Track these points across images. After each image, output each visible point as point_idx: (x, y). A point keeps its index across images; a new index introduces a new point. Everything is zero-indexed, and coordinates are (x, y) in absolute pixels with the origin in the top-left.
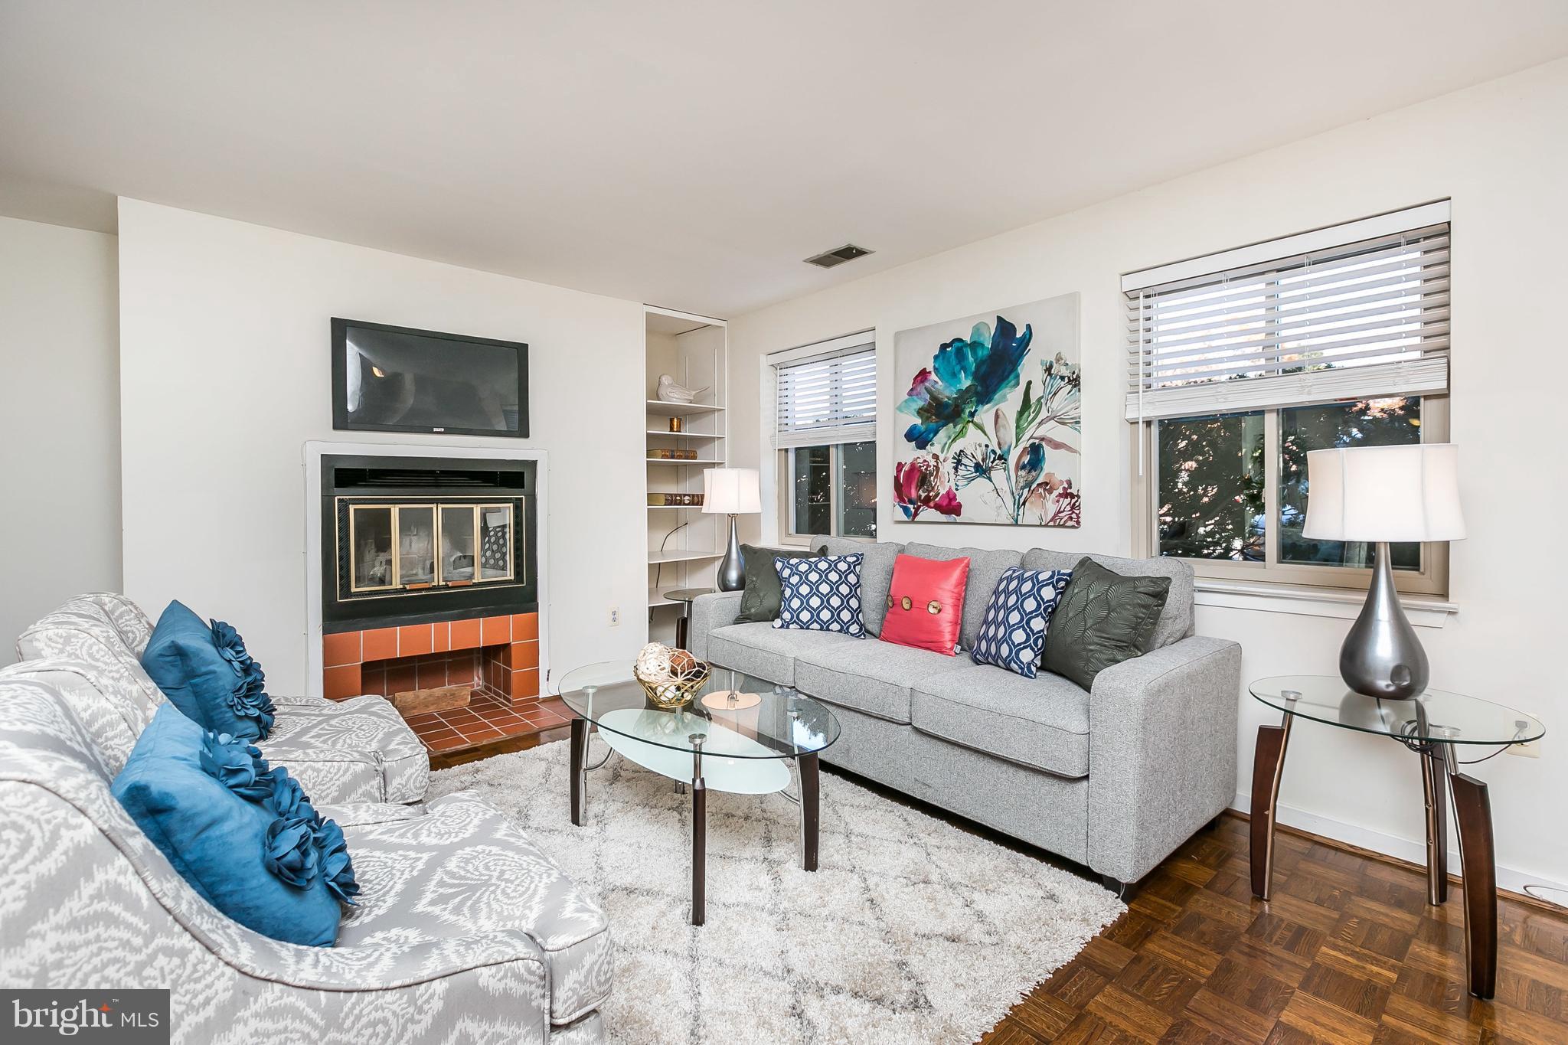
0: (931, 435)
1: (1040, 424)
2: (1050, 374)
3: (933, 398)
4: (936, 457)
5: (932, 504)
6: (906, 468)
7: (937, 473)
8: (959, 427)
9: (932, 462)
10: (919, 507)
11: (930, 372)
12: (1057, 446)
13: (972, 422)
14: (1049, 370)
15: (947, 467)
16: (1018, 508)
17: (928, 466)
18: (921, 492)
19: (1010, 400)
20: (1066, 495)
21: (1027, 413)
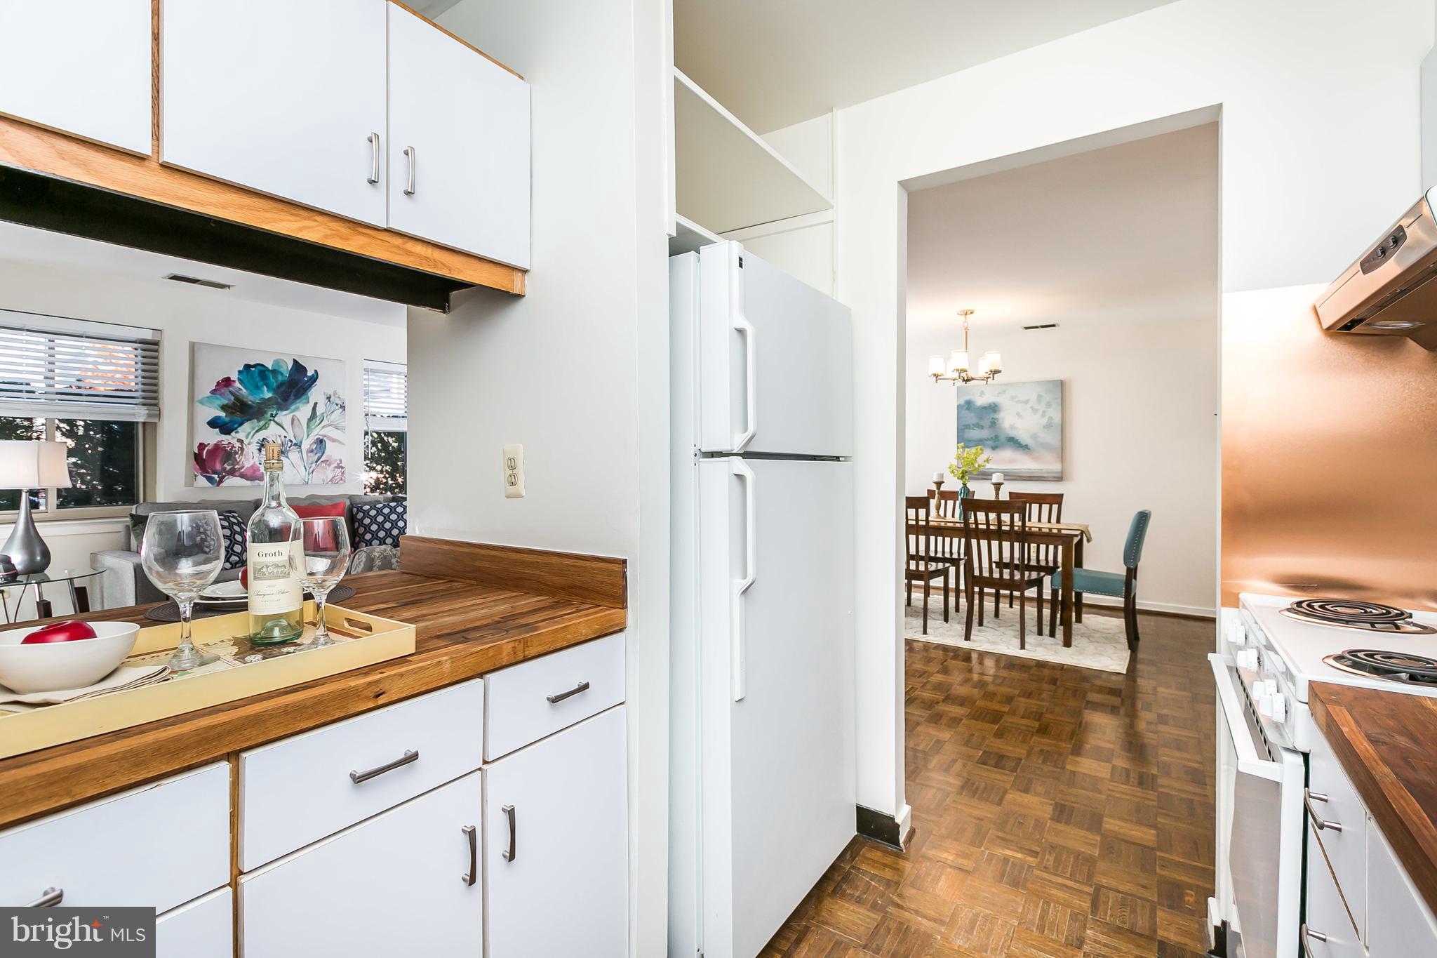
0: (236, 426)
1: (323, 427)
2: (329, 401)
3: (237, 399)
4: (241, 441)
5: (237, 474)
6: (209, 447)
7: (242, 452)
8: (262, 423)
9: (237, 445)
10: (225, 476)
11: (234, 381)
12: (334, 440)
13: (274, 420)
14: (329, 398)
15: (251, 449)
16: (309, 474)
17: (233, 447)
18: (226, 465)
19: (302, 411)
20: (339, 467)
21: (314, 421)
